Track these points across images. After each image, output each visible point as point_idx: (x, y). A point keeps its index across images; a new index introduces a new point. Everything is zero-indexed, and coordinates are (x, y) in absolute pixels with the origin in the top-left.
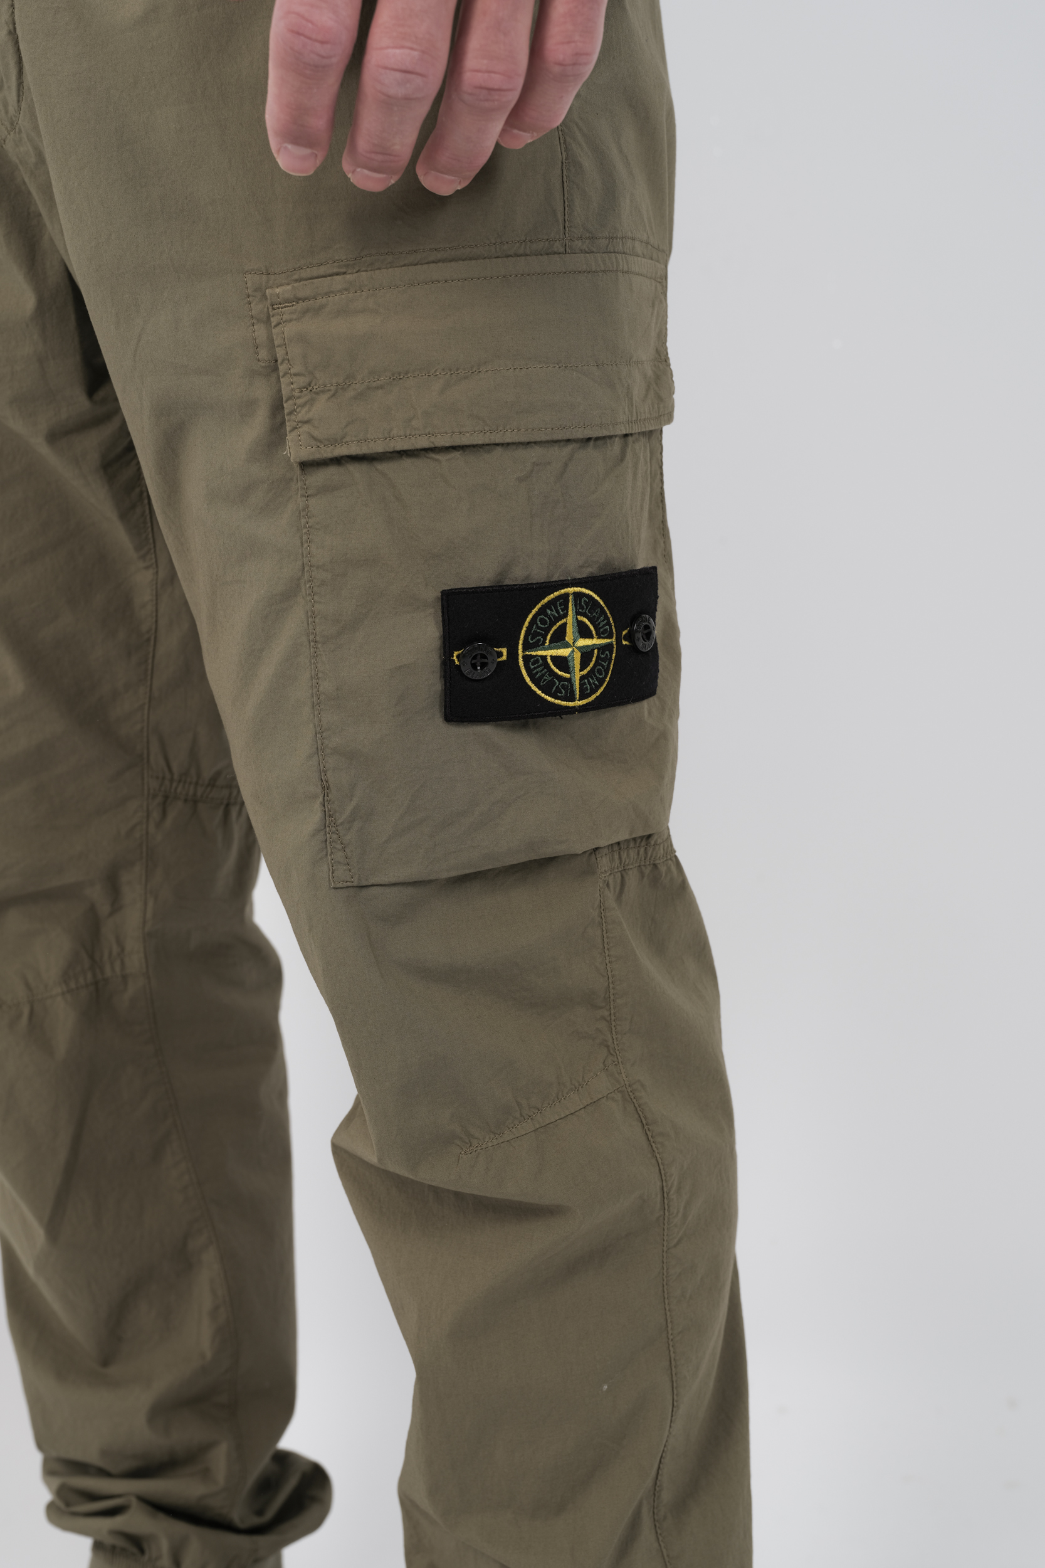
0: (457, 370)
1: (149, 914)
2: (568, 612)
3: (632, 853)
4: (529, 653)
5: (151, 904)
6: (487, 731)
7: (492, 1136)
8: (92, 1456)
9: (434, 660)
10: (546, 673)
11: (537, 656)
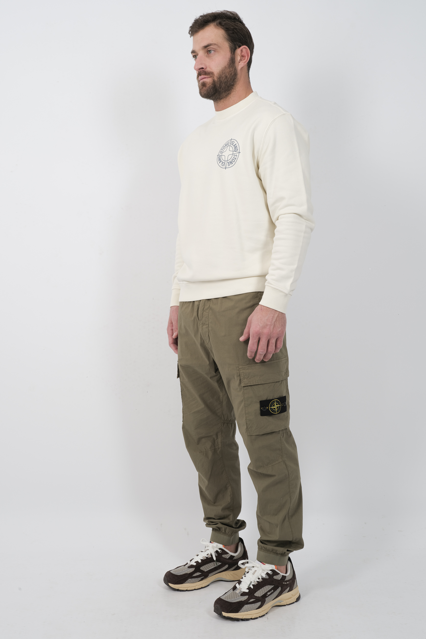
1: (222, 439)
2: (275, 402)
3: (285, 431)
4: (270, 408)
5: (222, 438)
6: (266, 417)
7: (267, 466)
8: (213, 516)
9: (259, 409)
10: (272, 410)
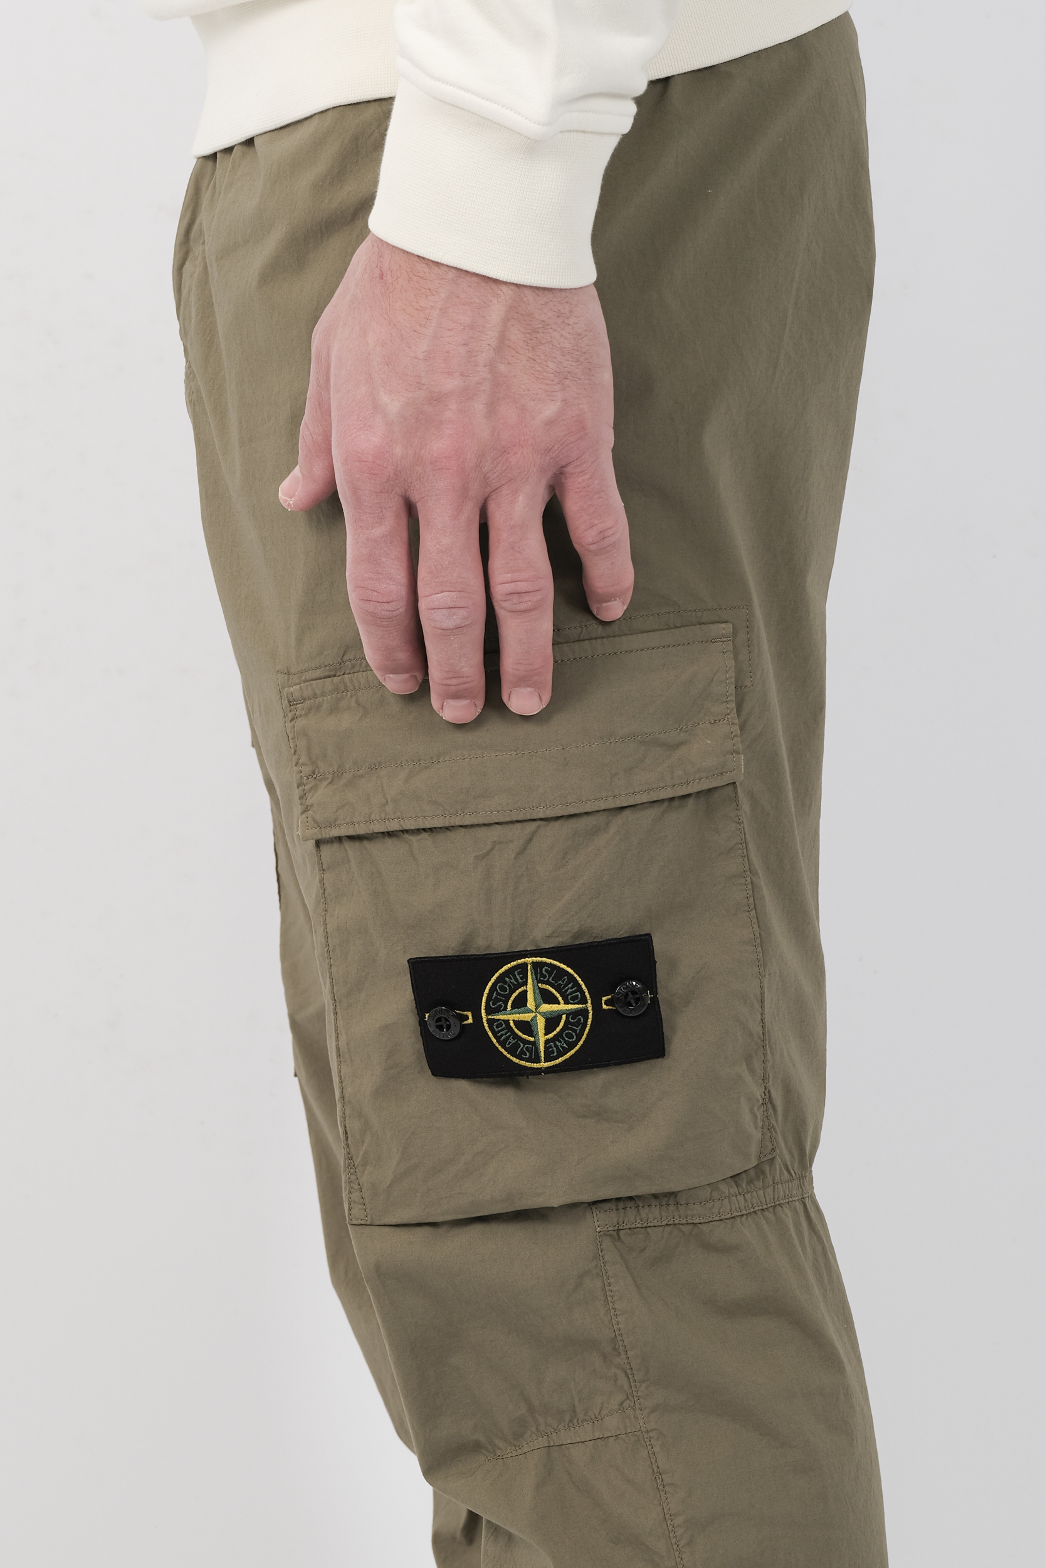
0: (419, 761)
2: (527, 980)
4: (493, 1017)
7: (513, 1448)
10: (510, 1036)
11: (499, 1020)
